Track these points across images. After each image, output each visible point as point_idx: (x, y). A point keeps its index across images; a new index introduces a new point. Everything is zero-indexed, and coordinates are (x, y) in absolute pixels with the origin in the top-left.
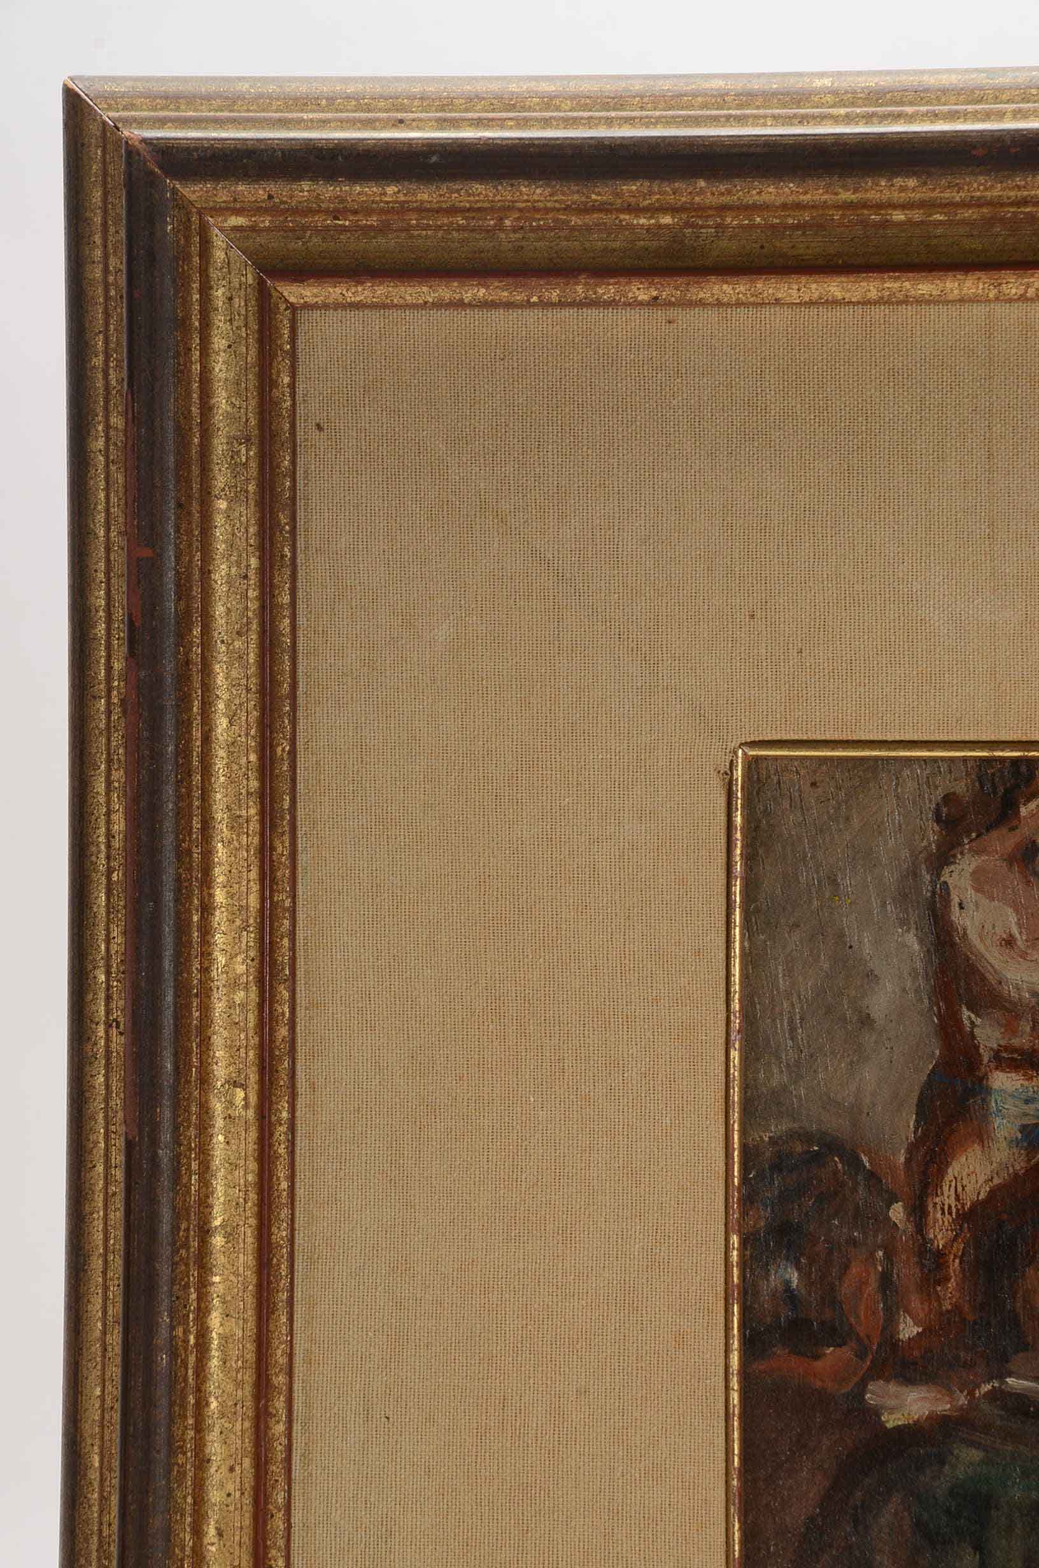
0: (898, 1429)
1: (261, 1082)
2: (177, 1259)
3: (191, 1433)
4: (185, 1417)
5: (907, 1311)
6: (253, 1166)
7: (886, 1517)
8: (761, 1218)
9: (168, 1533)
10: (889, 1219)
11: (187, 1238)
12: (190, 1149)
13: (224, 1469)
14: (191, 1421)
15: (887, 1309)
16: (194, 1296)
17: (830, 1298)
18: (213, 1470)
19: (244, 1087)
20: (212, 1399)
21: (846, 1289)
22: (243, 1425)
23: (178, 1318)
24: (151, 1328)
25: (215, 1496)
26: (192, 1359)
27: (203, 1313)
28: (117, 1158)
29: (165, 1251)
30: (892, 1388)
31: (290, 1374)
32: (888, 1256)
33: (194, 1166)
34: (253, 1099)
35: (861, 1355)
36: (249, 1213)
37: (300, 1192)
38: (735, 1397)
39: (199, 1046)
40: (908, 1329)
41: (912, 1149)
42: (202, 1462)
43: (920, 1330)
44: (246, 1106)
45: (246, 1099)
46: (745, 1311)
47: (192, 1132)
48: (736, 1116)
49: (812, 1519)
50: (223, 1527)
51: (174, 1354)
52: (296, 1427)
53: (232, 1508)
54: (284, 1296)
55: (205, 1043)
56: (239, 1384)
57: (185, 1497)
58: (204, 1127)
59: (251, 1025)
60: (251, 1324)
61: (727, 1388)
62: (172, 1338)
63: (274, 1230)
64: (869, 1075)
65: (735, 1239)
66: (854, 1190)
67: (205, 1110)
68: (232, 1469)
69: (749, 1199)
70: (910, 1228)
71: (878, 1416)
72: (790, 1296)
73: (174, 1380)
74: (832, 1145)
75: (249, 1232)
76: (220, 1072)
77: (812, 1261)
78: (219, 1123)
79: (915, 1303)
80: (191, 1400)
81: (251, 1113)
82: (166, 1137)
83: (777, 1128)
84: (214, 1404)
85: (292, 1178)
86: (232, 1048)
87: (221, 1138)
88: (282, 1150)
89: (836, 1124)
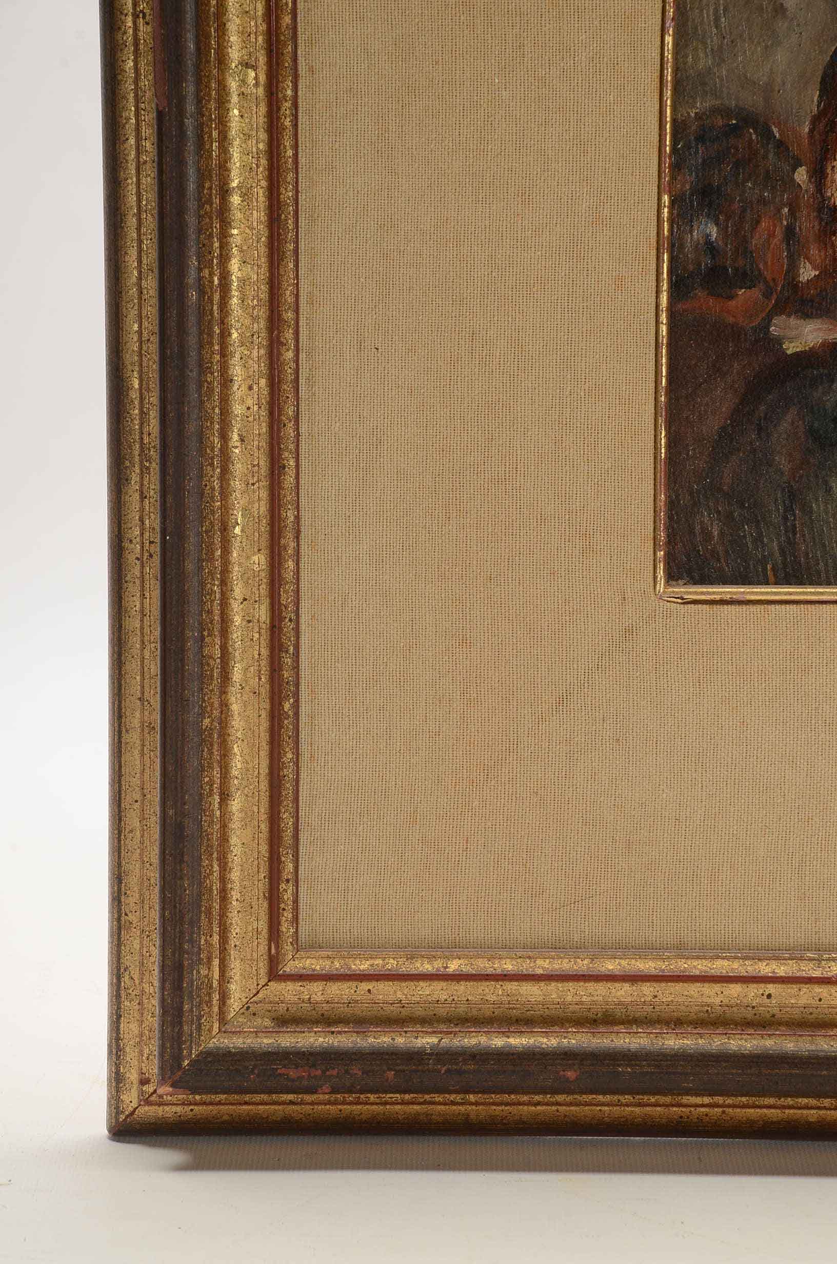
0: (797, 354)
1: (269, 64)
2: (202, 212)
3: (217, 357)
4: (213, 345)
5: (807, 258)
6: (263, 136)
7: (785, 425)
8: (687, 181)
9: (201, 436)
10: (793, 180)
11: (210, 195)
12: (211, 120)
13: (244, 388)
14: (217, 347)
15: (791, 257)
16: (217, 245)
17: (743, 248)
18: (235, 388)
19: (254, 68)
20: (233, 331)
21: (755, 241)
22: (259, 352)
23: (204, 261)
24: (182, 272)
25: (238, 409)
26: (216, 297)
27: (224, 259)
28: (148, 131)
29: (192, 205)
30: (793, 321)
31: (297, 311)
32: (792, 212)
33: (215, 134)
34: (262, 78)
35: (767, 295)
36: (260, 177)
37: (302, 160)
38: (664, 329)
39: (217, 30)
40: (807, 273)
41: (815, 120)
42: (227, 382)
43: (817, 273)
44: (257, 85)
45: (256, 78)
46: (672, 260)
47: (213, 105)
48: (668, 93)
49: (724, 428)
50: (244, 434)
51: (202, 292)
52: (302, 356)
53: (251, 419)
54: (291, 247)
55: (222, 29)
56: (255, 319)
57: (213, 409)
58: (222, 102)
59: (260, 13)
60: (264, 270)
61: (657, 322)
62: (200, 279)
63: (282, 190)
64: (781, 57)
65: (666, 198)
66: (765, 157)
67: (223, 88)
68: (250, 388)
69: (677, 167)
70: (812, 188)
71: (781, 345)
72: (710, 247)
73: (203, 312)
74: (747, 119)
75: (261, 192)
76: (235, 54)
77: (728, 218)
78: (235, 99)
79: (814, 251)
80: (217, 330)
81: (261, 91)
82: (190, 108)
83: (701, 105)
84: (235, 335)
85: (296, 147)
86: (245, 34)
87: (236, 112)
88: (287, 123)
89: (752, 100)
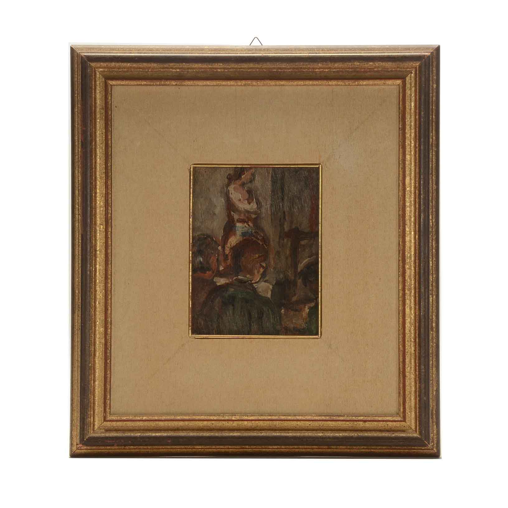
0: (219, 285)
1: (106, 224)
2: (91, 255)
3: (94, 286)
4: (92, 283)
5: (221, 265)
6: (104, 239)
7: (217, 300)
8: (196, 249)
9: (90, 303)
10: (218, 249)
11: (92, 252)
12: (93, 236)
13: (100, 292)
14: (94, 284)
15: (218, 265)
16: (94, 262)
17: (208, 263)
18: (97, 292)
19: (103, 225)
20: (97, 280)
21: (210, 262)
22: (102, 285)
23: (91, 266)
24: (86, 267)
25: (98, 297)
26: (94, 273)
27: (95, 265)
28: (80, 238)
29: (89, 254)
30: (219, 278)
31: (111, 276)
32: (218, 255)
33: (94, 239)
34: (104, 227)
35: (213, 272)
36: (104, 247)
37: (113, 244)
38: (191, 280)
39: (95, 217)
40: (221, 268)
41: (222, 237)
42: (96, 291)
43: (224, 268)
44: (103, 229)
45: (103, 227)
46: (192, 265)
47: (93, 233)
48: (191, 230)
49: (204, 301)
50: (100, 302)
51: (90, 272)
52: (112, 285)
53: (101, 299)
54: (110, 262)
55: (96, 217)
56: (102, 278)
57: (93, 297)
58: (95, 232)
59: (104, 214)
60: (104, 267)
61: (189, 278)
62: (90, 269)
63: (108, 250)
64: (215, 224)
65: (191, 252)
66: (212, 244)
67: (96, 229)
68: (101, 292)
69: (193, 246)
70: (222, 251)
71: (216, 283)
72: (201, 262)
73: (90, 276)
74: (208, 236)
75: (104, 251)
76: (98, 222)
77: (204, 256)
78: (98, 231)
79: (223, 264)
80: (94, 280)
81: (104, 230)
82: (89, 233)
83: (199, 233)
84: (98, 281)
85: (111, 241)
86: (100, 218)
87: (98, 234)
88: (110, 236)
89: (209, 232)
